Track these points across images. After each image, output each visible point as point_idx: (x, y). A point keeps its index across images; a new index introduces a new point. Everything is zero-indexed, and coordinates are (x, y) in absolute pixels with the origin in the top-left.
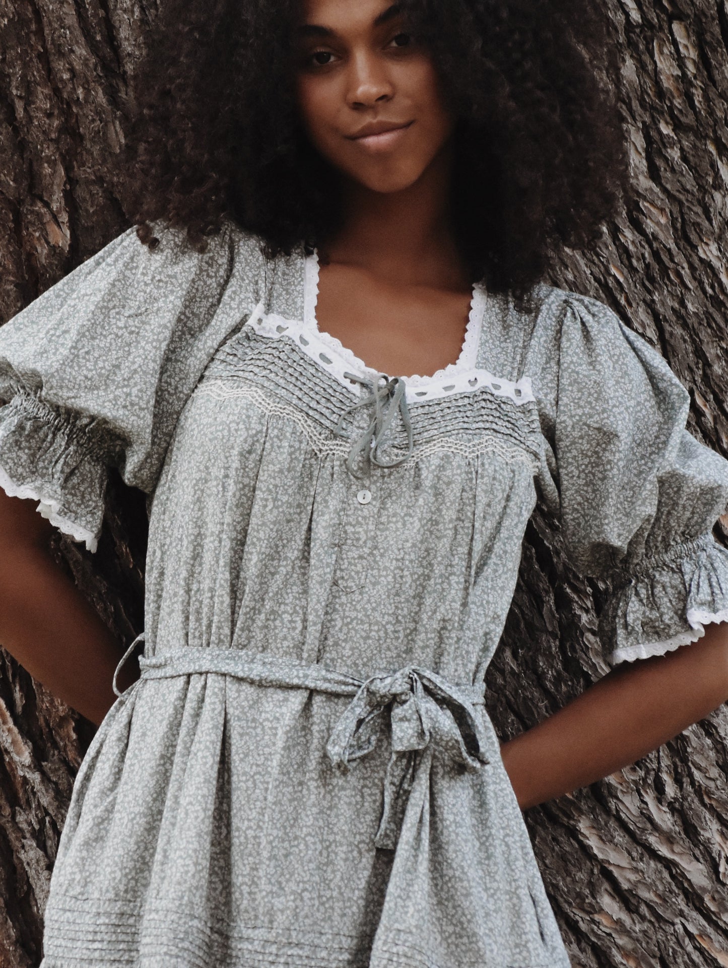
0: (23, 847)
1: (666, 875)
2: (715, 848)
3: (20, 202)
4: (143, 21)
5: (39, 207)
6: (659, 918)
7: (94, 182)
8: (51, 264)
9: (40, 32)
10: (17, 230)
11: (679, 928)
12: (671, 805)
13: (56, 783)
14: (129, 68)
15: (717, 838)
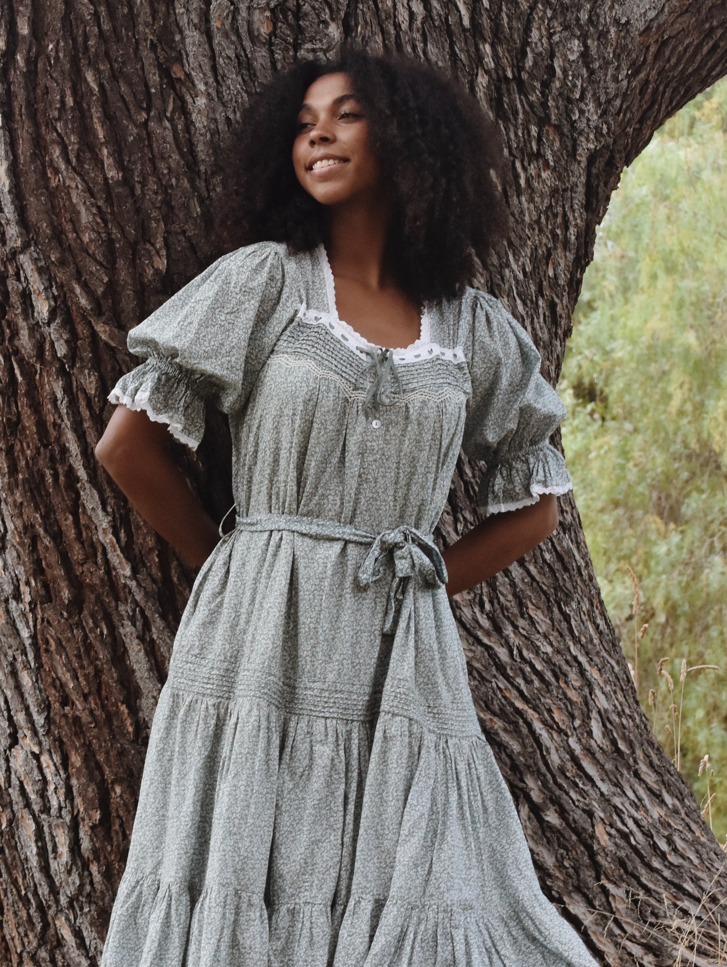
0: (123, 625)
1: (486, 654)
2: (511, 641)
3: (136, 243)
4: (212, 141)
5: (148, 246)
6: (483, 678)
7: (180, 234)
8: (154, 280)
9: (150, 146)
10: (133, 260)
11: (494, 684)
12: (487, 614)
13: (145, 588)
14: (202, 168)
15: (512, 635)
